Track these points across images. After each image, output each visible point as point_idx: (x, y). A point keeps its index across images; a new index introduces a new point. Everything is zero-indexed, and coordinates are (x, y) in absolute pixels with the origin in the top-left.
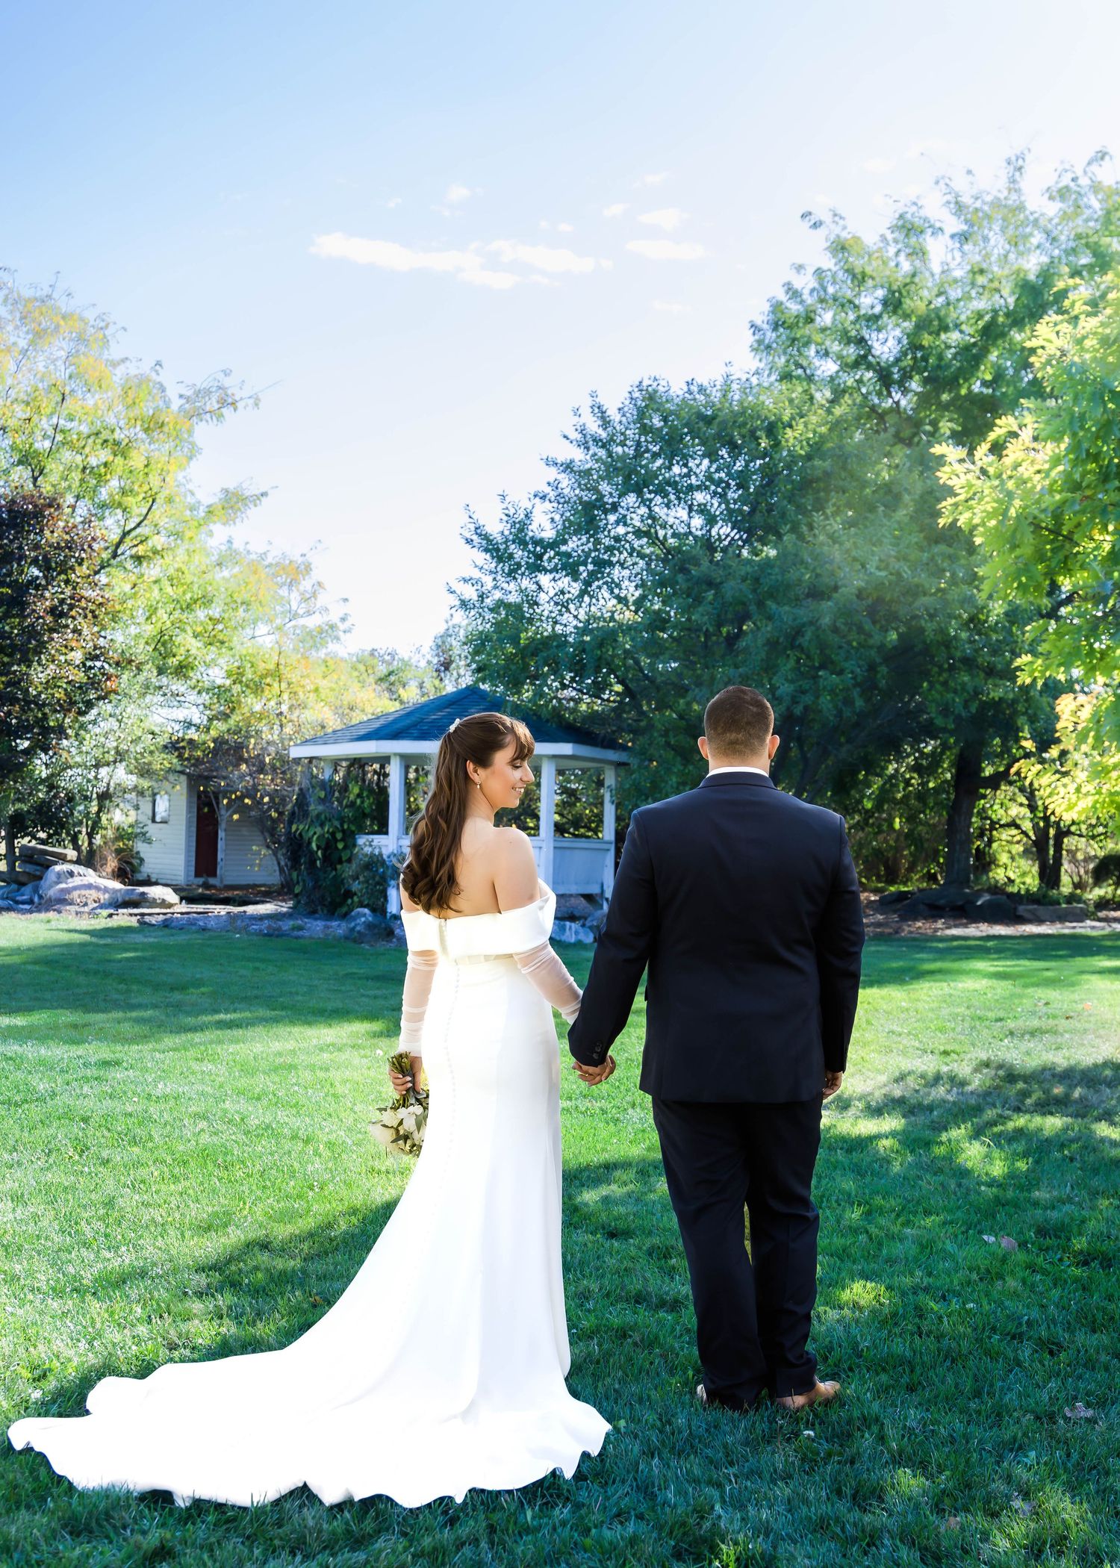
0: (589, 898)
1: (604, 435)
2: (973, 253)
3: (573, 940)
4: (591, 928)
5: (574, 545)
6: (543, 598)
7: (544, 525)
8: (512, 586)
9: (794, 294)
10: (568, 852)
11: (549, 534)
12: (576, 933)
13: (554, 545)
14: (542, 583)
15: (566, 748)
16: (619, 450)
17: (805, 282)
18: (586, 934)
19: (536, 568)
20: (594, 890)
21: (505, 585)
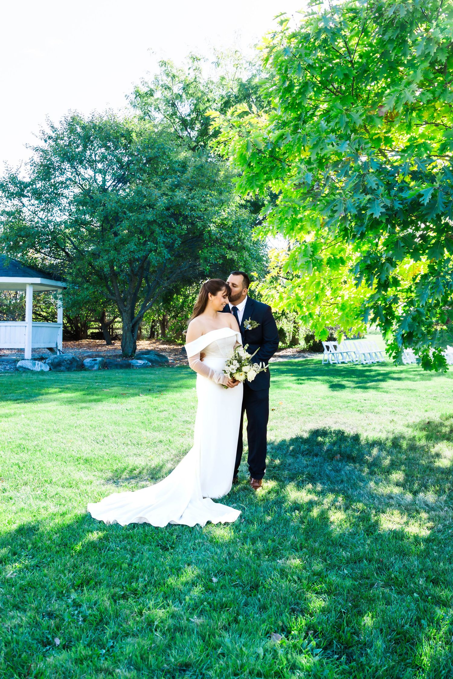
0: (51, 349)
1: (53, 135)
2: (221, 72)
3: (39, 370)
4: (48, 364)
5: (39, 185)
6: (24, 210)
7: (25, 176)
8: (10, 204)
9: (144, 83)
10: (40, 328)
11: (27, 180)
12: (41, 366)
13: (29, 184)
14: (24, 202)
15: (38, 280)
16: (62, 142)
17: (150, 79)
18: (46, 367)
19: (20, 195)
20: (53, 346)
21: (6, 203)
